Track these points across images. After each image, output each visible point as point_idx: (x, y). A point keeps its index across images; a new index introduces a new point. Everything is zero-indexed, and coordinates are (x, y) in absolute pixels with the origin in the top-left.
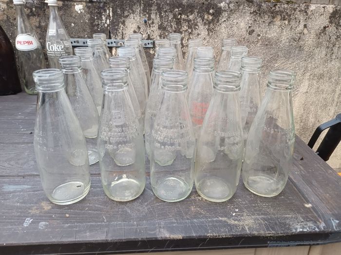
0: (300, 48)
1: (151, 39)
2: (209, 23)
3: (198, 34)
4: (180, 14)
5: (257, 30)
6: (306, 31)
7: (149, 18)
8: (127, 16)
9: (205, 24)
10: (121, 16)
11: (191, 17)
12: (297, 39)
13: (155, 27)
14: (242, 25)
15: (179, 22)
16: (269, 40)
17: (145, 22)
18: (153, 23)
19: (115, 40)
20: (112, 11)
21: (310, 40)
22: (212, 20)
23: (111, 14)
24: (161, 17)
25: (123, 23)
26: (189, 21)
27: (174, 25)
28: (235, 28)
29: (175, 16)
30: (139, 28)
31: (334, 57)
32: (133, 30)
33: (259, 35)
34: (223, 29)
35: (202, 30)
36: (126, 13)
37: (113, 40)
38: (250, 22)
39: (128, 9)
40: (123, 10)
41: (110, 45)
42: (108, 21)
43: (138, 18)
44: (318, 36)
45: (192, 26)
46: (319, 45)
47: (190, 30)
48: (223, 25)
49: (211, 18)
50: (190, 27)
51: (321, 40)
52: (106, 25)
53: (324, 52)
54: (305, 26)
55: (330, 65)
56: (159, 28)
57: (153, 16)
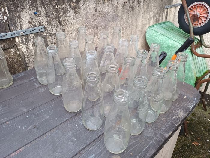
0: (117, 15)
1: (42, 26)
2: (75, 8)
3: (70, 16)
4: (57, 5)
5: (98, 8)
6: (118, 6)
7: (37, 11)
8: (21, 11)
9: (72, 9)
10: (16, 12)
11: (64, 6)
12: (115, 11)
13: (43, 17)
14: (91, 6)
15: (57, 11)
16: (104, 13)
17: (35, 14)
18: (40, 14)
19: (16, 32)
20: (8, 9)
21: (120, 10)
22: (76, 6)
23: (7, 12)
24: (45, 8)
25: (19, 17)
26: (63, 9)
27: (54, 13)
28: (88, 9)
29: (54, 7)
30: (32, 19)
31: (129, 17)
32: (27, 21)
33: (100, 11)
34: (82, 11)
35: (71, 13)
36: (19, 10)
37: (14, 32)
38: (95, 4)
39: (20, 5)
40: (16, 8)
41: (14, 36)
42: (5, 17)
43: (29, 12)
44: (123, 7)
45: (66, 11)
46: (123, 12)
47: (65, 15)
48: (82, 8)
49: (75, 5)
50: (64, 13)
51: (124, 9)
52: (4, 21)
53: (126, 15)
54: (118, 3)
55: (129, 21)
56: (46, 17)
57: (39, 9)
